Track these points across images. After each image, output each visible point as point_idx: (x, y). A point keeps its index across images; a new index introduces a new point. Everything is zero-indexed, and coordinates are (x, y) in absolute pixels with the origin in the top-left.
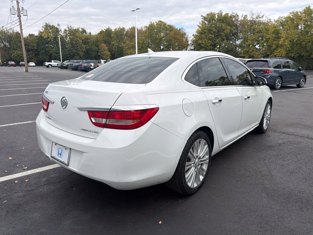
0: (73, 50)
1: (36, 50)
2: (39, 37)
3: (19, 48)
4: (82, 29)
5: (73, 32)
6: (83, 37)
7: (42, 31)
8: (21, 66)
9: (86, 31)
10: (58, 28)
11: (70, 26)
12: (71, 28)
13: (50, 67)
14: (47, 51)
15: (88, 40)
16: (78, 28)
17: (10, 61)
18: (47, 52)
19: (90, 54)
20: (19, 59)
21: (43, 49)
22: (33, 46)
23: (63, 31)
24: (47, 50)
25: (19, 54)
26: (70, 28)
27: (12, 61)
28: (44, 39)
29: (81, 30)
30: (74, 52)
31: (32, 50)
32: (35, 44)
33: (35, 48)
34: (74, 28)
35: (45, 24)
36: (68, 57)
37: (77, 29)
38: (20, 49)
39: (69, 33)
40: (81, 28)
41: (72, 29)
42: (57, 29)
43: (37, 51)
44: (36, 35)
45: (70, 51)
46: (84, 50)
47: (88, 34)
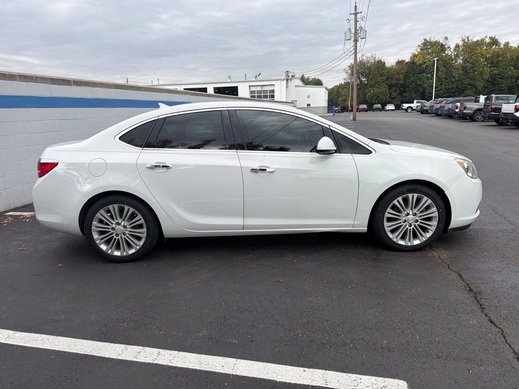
0: (464, 79)
1: (401, 84)
2: (411, 63)
3: (378, 83)
4: (491, 38)
5: (470, 48)
6: (488, 53)
7: (416, 53)
8: (374, 111)
9: (499, 40)
10: (444, 44)
11: (468, 38)
12: (468, 40)
13: (409, 110)
14: (419, 85)
15: (498, 57)
16: (483, 38)
17: (361, 104)
18: (419, 87)
19: (497, 84)
20: (375, 101)
21: (413, 82)
22: (399, 79)
23: (453, 47)
24: (419, 82)
25: (376, 93)
26: (466, 40)
27: (364, 104)
28: (417, 66)
29: (488, 40)
30: (466, 82)
31: (396, 85)
32: (401, 76)
33: (400, 82)
34: (475, 40)
35: (423, 41)
36: (454, 93)
37: (482, 40)
38: (378, 86)
39: (462, 51)
40: (488, 37)
41: (470, 41)
42: (442, 46)
43: (403, 86)
44: (407, 61)
45: (459, 81)
46: (486, 77)
47: (502, 46)
